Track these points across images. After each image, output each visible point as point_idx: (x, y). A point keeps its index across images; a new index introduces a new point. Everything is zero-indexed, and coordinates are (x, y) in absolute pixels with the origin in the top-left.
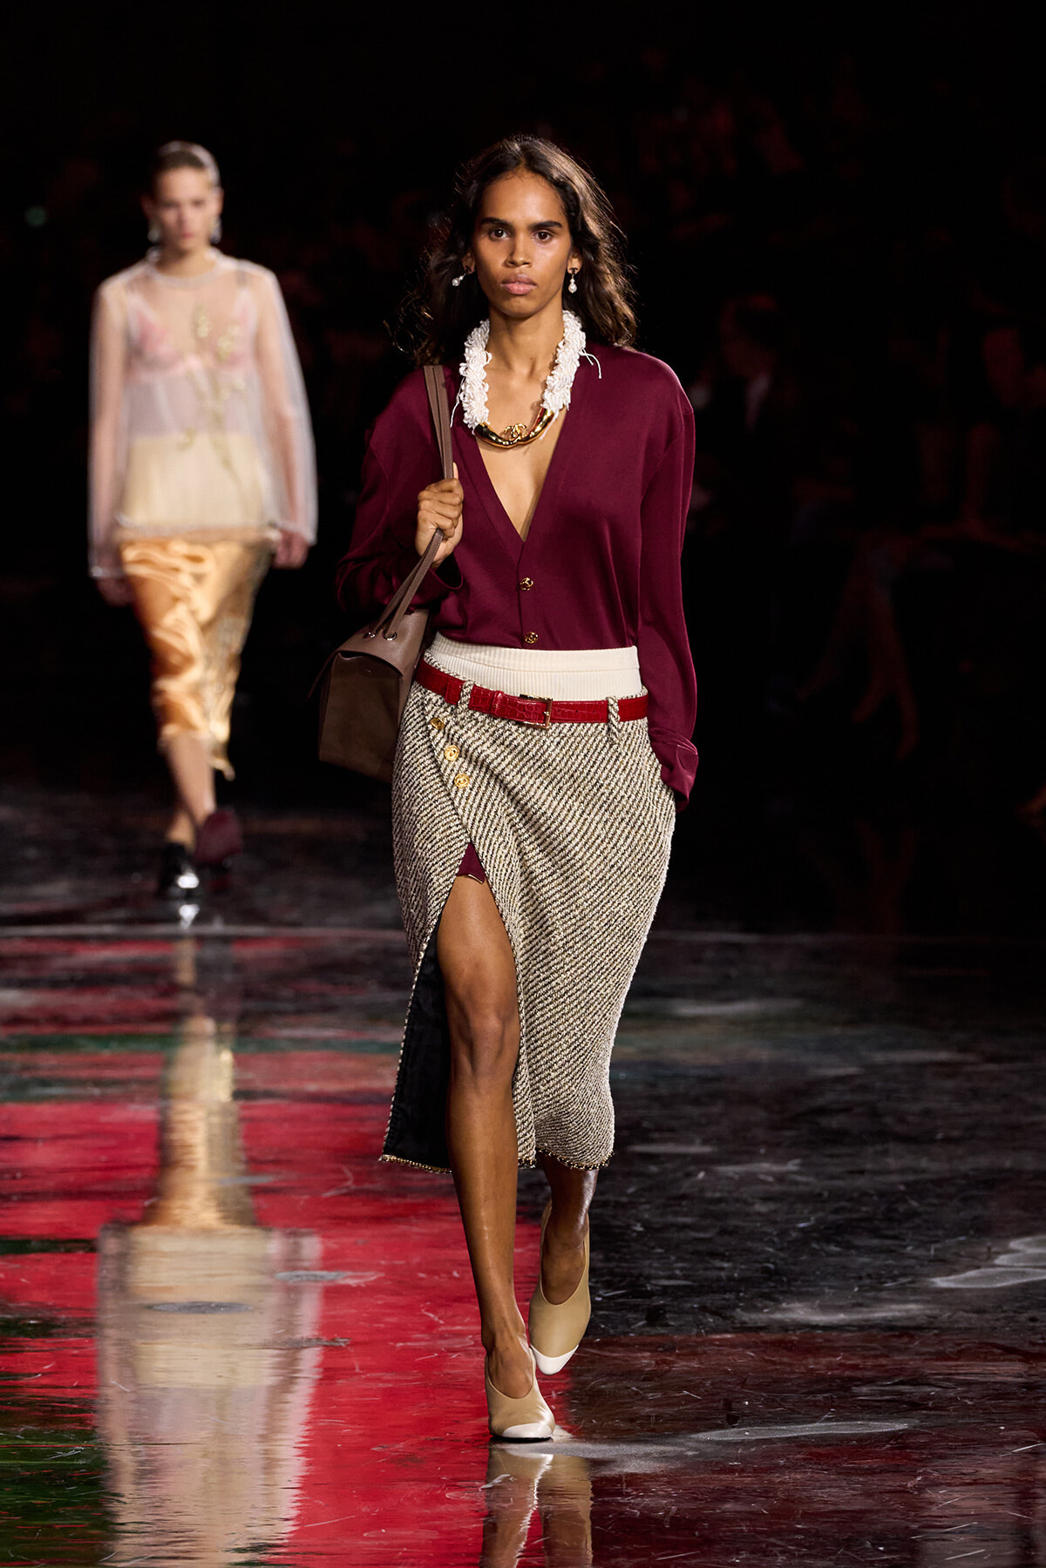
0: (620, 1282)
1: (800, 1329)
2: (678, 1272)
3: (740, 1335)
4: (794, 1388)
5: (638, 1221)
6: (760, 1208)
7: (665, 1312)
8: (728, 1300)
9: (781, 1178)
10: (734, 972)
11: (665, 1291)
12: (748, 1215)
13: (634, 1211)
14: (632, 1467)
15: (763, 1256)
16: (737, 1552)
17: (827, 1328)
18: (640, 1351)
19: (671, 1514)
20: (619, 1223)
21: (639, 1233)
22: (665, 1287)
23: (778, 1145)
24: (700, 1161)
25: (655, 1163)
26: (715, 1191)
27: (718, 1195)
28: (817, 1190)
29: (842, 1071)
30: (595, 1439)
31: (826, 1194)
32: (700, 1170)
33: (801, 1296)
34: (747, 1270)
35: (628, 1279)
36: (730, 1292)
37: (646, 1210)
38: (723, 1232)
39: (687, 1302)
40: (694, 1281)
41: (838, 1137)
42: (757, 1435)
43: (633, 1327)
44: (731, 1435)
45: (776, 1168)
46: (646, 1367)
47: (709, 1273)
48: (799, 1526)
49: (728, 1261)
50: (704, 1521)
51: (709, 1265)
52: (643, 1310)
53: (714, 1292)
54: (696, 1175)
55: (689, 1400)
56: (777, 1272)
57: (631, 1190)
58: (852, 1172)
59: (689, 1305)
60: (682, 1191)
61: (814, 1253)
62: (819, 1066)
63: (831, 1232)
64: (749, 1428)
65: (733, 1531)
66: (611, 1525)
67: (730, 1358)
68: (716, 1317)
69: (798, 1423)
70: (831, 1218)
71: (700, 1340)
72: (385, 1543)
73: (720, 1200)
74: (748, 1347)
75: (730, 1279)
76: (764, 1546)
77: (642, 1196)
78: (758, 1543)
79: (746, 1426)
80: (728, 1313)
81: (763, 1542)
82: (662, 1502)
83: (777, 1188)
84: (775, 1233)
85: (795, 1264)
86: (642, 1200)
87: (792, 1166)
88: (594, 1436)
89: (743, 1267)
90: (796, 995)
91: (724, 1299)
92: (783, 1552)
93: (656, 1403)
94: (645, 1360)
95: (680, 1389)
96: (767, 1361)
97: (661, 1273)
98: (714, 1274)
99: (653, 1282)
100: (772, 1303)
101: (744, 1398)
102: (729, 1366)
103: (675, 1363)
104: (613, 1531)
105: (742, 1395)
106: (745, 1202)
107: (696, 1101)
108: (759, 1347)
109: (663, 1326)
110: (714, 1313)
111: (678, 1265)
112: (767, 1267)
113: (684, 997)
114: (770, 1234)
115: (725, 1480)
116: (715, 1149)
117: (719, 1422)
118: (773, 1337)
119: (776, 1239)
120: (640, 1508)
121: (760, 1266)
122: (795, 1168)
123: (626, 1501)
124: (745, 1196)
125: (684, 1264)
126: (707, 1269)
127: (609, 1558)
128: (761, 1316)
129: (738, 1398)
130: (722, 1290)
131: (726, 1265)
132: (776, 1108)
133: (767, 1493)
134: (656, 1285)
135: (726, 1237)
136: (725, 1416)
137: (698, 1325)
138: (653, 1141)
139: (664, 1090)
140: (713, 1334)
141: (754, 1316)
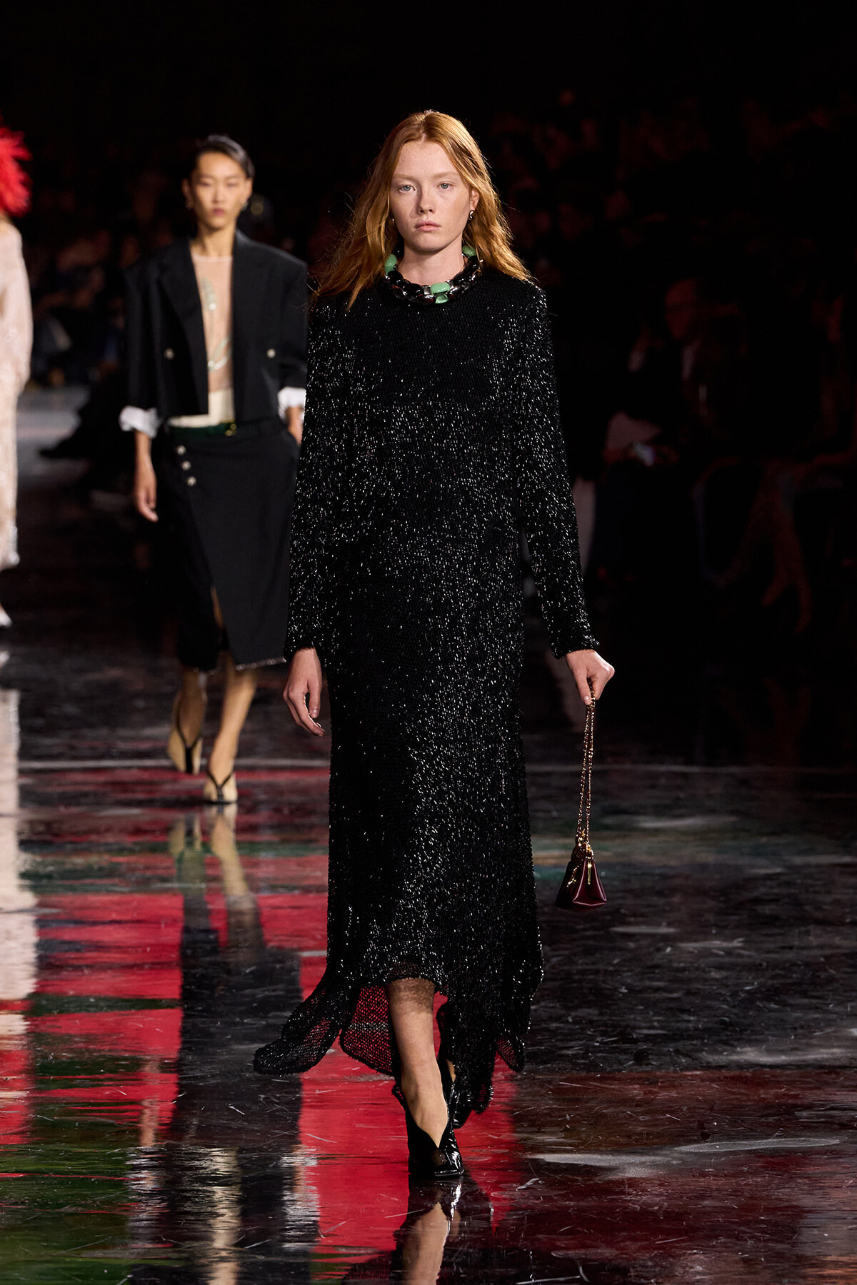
0: (613, 1031)
1: (751, 1068)
2: (656, 1024)
3: (706, 1072)
4: (750, 1113)
5: (623, 985)
6: (715, 974)
7: (648, 1054)
8: (696, 1045)
9: (729, 952)
10: (682, 795)
11: (647, 1038)
12: (706, 980)
13: (619, 977)
14: (632, 1173)
15: (720, 1012)
16: (716, 1237)
17: (772, 1067)
18: (632, 1084)
19: (664, 1209)
20: (607, 986)
21: (623, 993)
22: (647, 1035)
23: (726, 927)
24: (666, 939)
25: (632, 941)
26: (680, 962)
27: (682, 965)
28: (758, 962)
29: (770, 871)
30: (602, 1151)
31: (765, 964)
32: (667, 946)
33: (750, 1042)
34: (709, 1022)
35: (618, 1029)
36: (697, 1039)
37: (628, 976)
38: (688, 993)
39: (665, 1047)
40: (669, 1031)
41: (772, 921)
42: (727, 1148)
43: (625, 1066)
44: (704, 1148)
45: (725, 944)
46: (636, 1096)
47: (679, 1025)
48: (762, 1218)
49: (693, 1016)
50: (689, 1214)
51: (679, 1019)
52: (631, 1053)
53: (684, 1039)
54: (664, 950)
55: (671, 1121)
56: (731, 1024)
57: (616, 961)
58: (784, 948)
59: (666, 1049)
60: (656, 961)
61: (759, 1009)
62: (753, 867)
63: (771, 994)
64: (719, 1143)
65: (712, 1222)
66: (618, 1216)
67: (700, 1089)
68: (688, 1058)
69: (756, 1139)
70: (770, 982)
71: (676, 1075)
73: (684, 969)
74: (713, 1081)
75: (696, 1029)
76: (736, 1233)
77: (625, 966)
78: (732, 1231)
79: (716, 1141)
80: (697, 1055)
81: (735, 1230)
82: (654, 1199)
83: (727, 960)
84: (728, 994)
85: (744, 1018)
86: (625, 969)
87: (737, 943)
88: (601, 1148)
89: (705, 1020)
90: (733, 812)
91: (692, 1045)
92: (751, 1238)
93: (646, 1124)
94: (636, 1091)
95: (664, 1113)
96: (729, 1092)
97: (643, 1025)
98: (684, 1025)
99: (638, 1031)
100: (729, 1048)
101: (713, 1120)
102: (700, 1095)
103: (658, 1093)
104: (621, 1222)
105: (711, 1118)
106: (704, 971)
107: (660, 893)
108: (722, 1081)
109: (647, 1065)
110: (686, 1055)
111: (656, 1018)
112: (724, 1020)
113: (645, 814)
114: (725, 995)
115: (703, 1182)
116: (678, 930)
117: (695, 1138)
118: (732, 1073)
119: (729, 999)
120: (639, 1204)
121: (718, 1019)
122: (739, 945)
123: (628, 1198)
124: (703, 966)
125: (660, 1018)
126: (678, 1022)
127: (618, 1242)
128: (721, 1057)
129: (708, 1120)
130: (690, 1038)
131: (692, 1018)
132: (722, 898)
133: (736, 1193)
134: (640, 1034)
135: (691, 997)
136: (699, 1133)
137: (674, 1065)
138: (629, 924)
139: (635, 885)
140: (685, 1071)
141: (716, 1058)
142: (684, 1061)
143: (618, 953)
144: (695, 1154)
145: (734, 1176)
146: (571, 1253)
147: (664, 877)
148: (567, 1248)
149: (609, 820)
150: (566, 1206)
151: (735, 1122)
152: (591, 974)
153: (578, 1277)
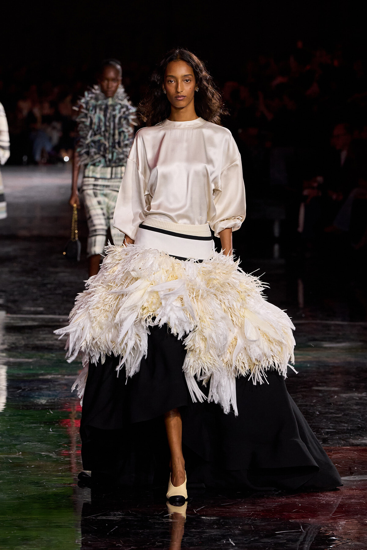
2: (331, 427)
3: (352, 447)
5: (317, 411)
6: (356, 408)
7: (328, 440)
8: (347, 436)
9: (361, 398)
10: (340, 333)
11: (327, 433)
12: (352, 410)
13: (316, 408)
15: (357, 422)
16: (357, 515)
19: (335, 503)
20: (311, 411)
21: (318, 414)
22: (328, 432)
23: (359, 388)
24: (335, 392)
25: (321, 393)
26: (340, 402)
27: (341, 403)
32: (335, 395)
34: (352, 427)
35: (316, 429)
36: (348, 433)
37: (319, 407)
39: (335, 436)
40: (336, 430)
42: (360, 478)
44: (351, 478)
45: (360, 395)
49: (346, 424)
50: (346, 505)
51: (340, 425)
52: (321, 439)
53: (343, 434)
54: (334, 397)
55: (338, 467)
56: (362, 427)
57: (314, 401)
59: (335, 437)
60: (330, 402)
64: (357, 476)
65: (355, 508)
66: (317, 506)
67: (350, 454)
71: (339, 448)
72: (246, 510)
73: (342, 405)
74: (355, 451)
75: (348, 429)
76: (365, 513)
78: (363, 512)
79: (356, 475)
80: (348, 440)
81: (364, 512)
82: (331, 499)
83: (360, 401)
84: (360, 415)
86: (318, 404)
89: (351, 426)
90: (361, 341)
91: (346, 436)
96: (361, 455)
97: (326, 427)
98: (343, 428)
99: (324, 430)
100: (361, 437)
101: (355, 467)
102: (349, 456)
103: (332, 455)
104: (317, 508)
105: (354, 466)
106: (350, 405)
107: (332, 374)
108: (358, 451)
109: (328, 444)
110: (343, 440)
111: (331, 425)
112: (359, 426)
113: (326, 341)
114: (359, 416)
115: (351, 492)
116: (340, 389)
117: (348, 474)
118: (363, 448)
119: (360, 417)
120: (325, 500)
121: (357, 425)
122: (365, 395)
123: (321, 498)
124: (350, 403)
125: (333, 425)
126: (341, 426)
127: (317, 516)
128: (358, 441)
129: (353, 467)
130: (346, 433)
131: (346, 425)
132: (357, 376)
133: (364, 497)
134: (325, 431)
135: (345, 416)
136: (349, 472)
137: (339, 444)
138: (320, 386)
139: (322, 370)
140: (343, 446)
141: (356, 441)
142: (343, 442)
143: (315, 398)
144: (348, 480)
145: (363, 490)
146: (298, 520)
147: (334, 367)
148: (296, 518)
149: (311, 344)
150: (295, 501)
151: (364, 468)
152: (304, 406)
153: (300, 530)
